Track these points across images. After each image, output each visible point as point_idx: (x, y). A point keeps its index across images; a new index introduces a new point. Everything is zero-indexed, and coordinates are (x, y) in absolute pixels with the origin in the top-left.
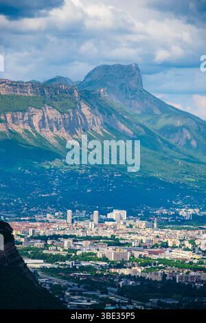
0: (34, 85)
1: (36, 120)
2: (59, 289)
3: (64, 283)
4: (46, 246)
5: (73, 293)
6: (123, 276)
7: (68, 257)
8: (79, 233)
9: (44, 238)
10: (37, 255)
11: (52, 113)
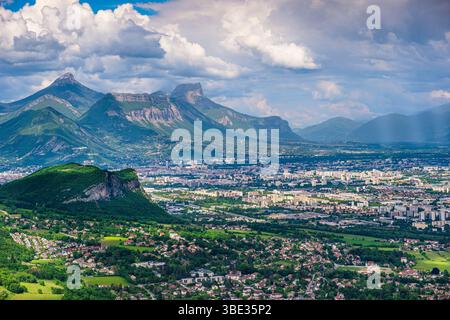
0: (145, 95)
1: (147, 114)
2: (163, 203)
3: (165, 200)
4: (155, 181)
5: (170, 205)
6: (196, 195)
7: (167, 186)
8: (173, 173)
9: (154, 176)
10: (150, 185)
11: (155, 110)
